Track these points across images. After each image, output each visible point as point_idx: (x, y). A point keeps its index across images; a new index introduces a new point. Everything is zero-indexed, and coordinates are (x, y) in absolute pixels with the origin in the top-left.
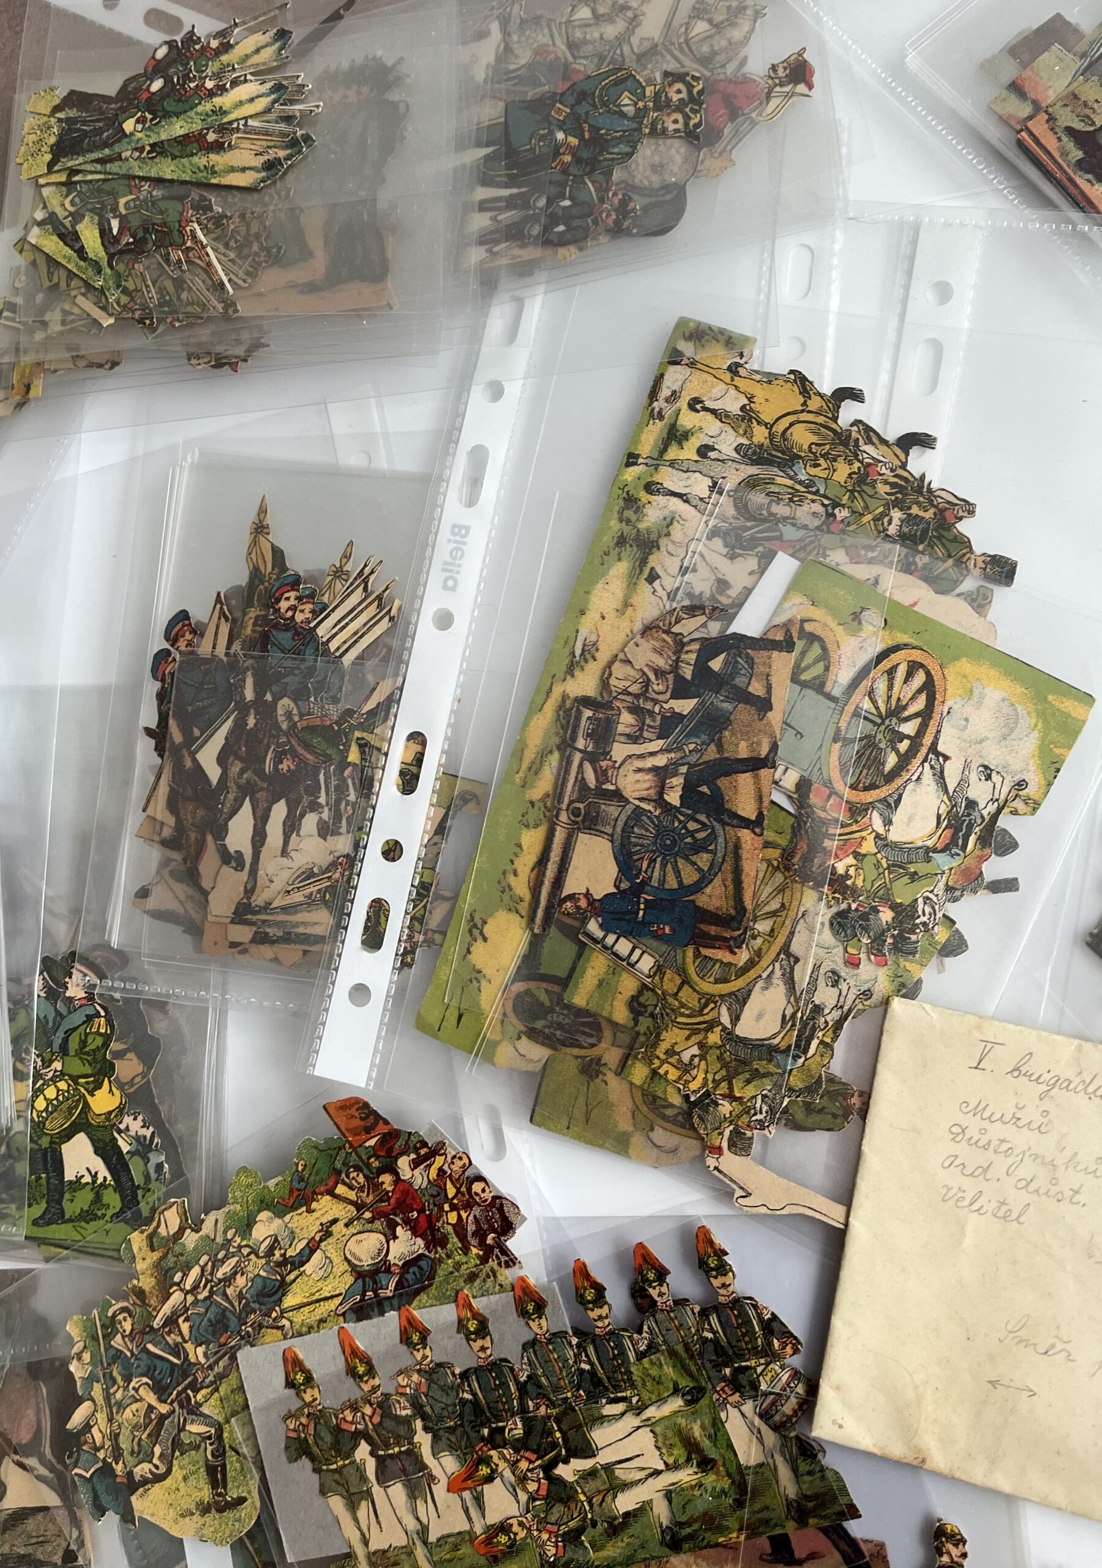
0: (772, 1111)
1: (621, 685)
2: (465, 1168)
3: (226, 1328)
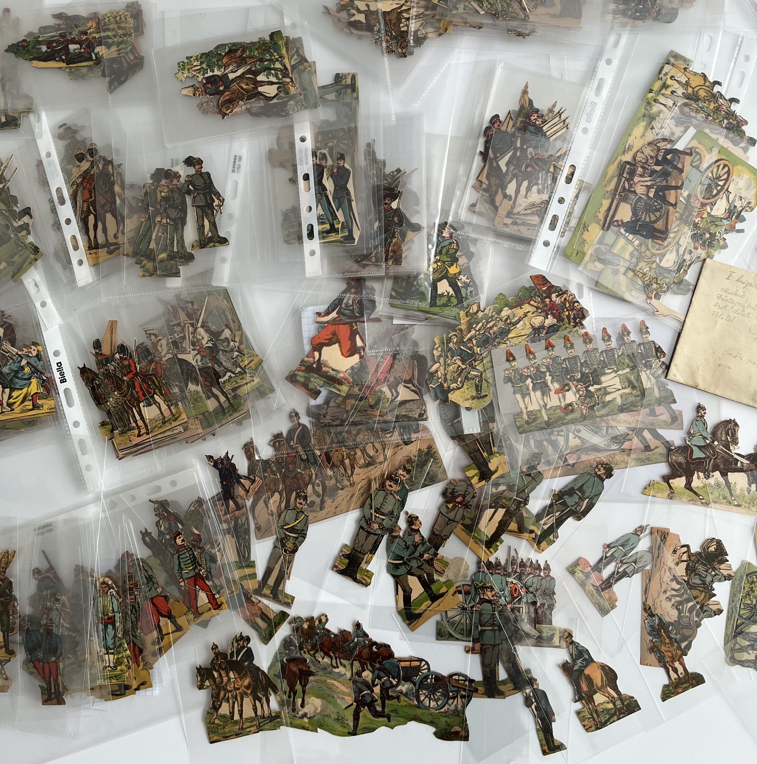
0: (668, 288)
1: (639, 159)
2: (573, 298)
3: (488, 343)
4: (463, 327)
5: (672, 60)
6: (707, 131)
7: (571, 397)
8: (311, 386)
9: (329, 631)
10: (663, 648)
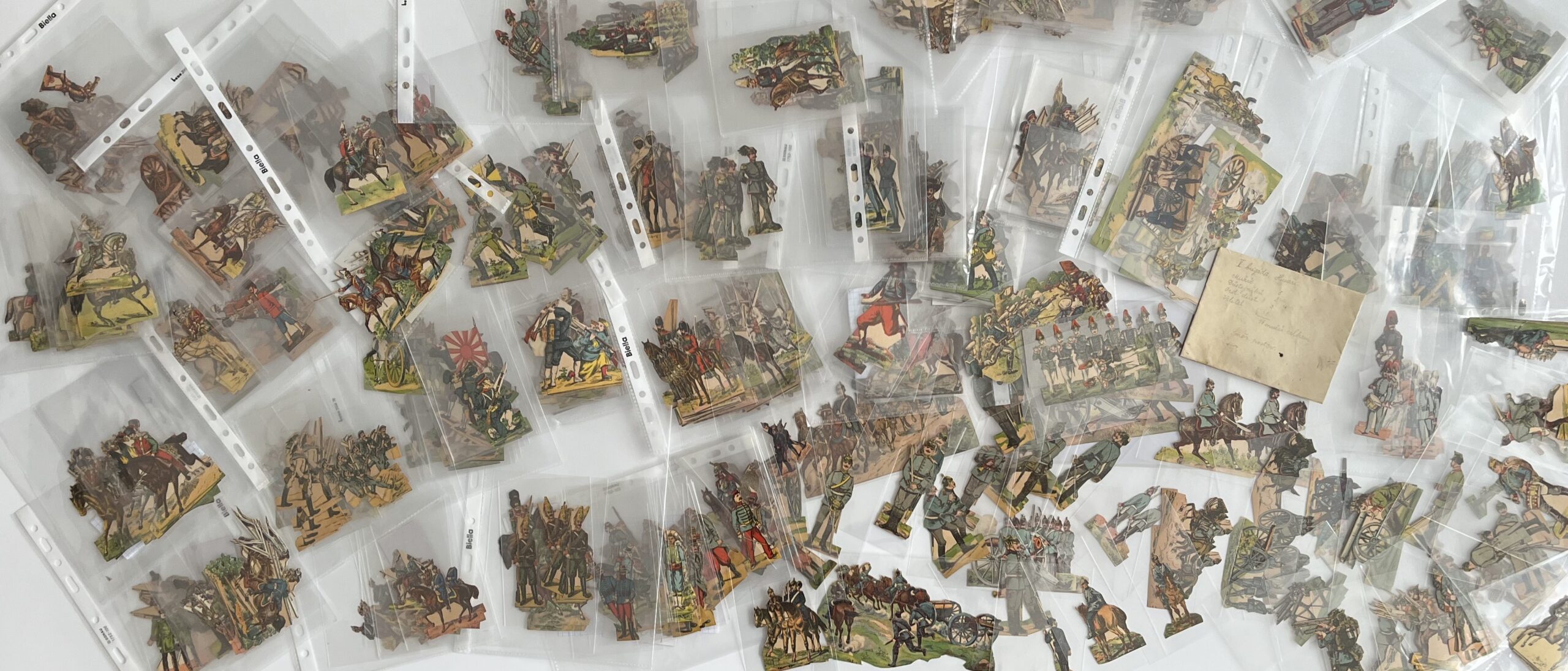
0: (1185, 274)
1: (1163, 154)
2: (1098, 282)
3: (1020, 323)
4: (998, 308)
5: (1196, 61)
6: (1226, 128)
7: (1093, 372)
8: (857, 361)
9: (871, 578)
10: (1167, 593)
